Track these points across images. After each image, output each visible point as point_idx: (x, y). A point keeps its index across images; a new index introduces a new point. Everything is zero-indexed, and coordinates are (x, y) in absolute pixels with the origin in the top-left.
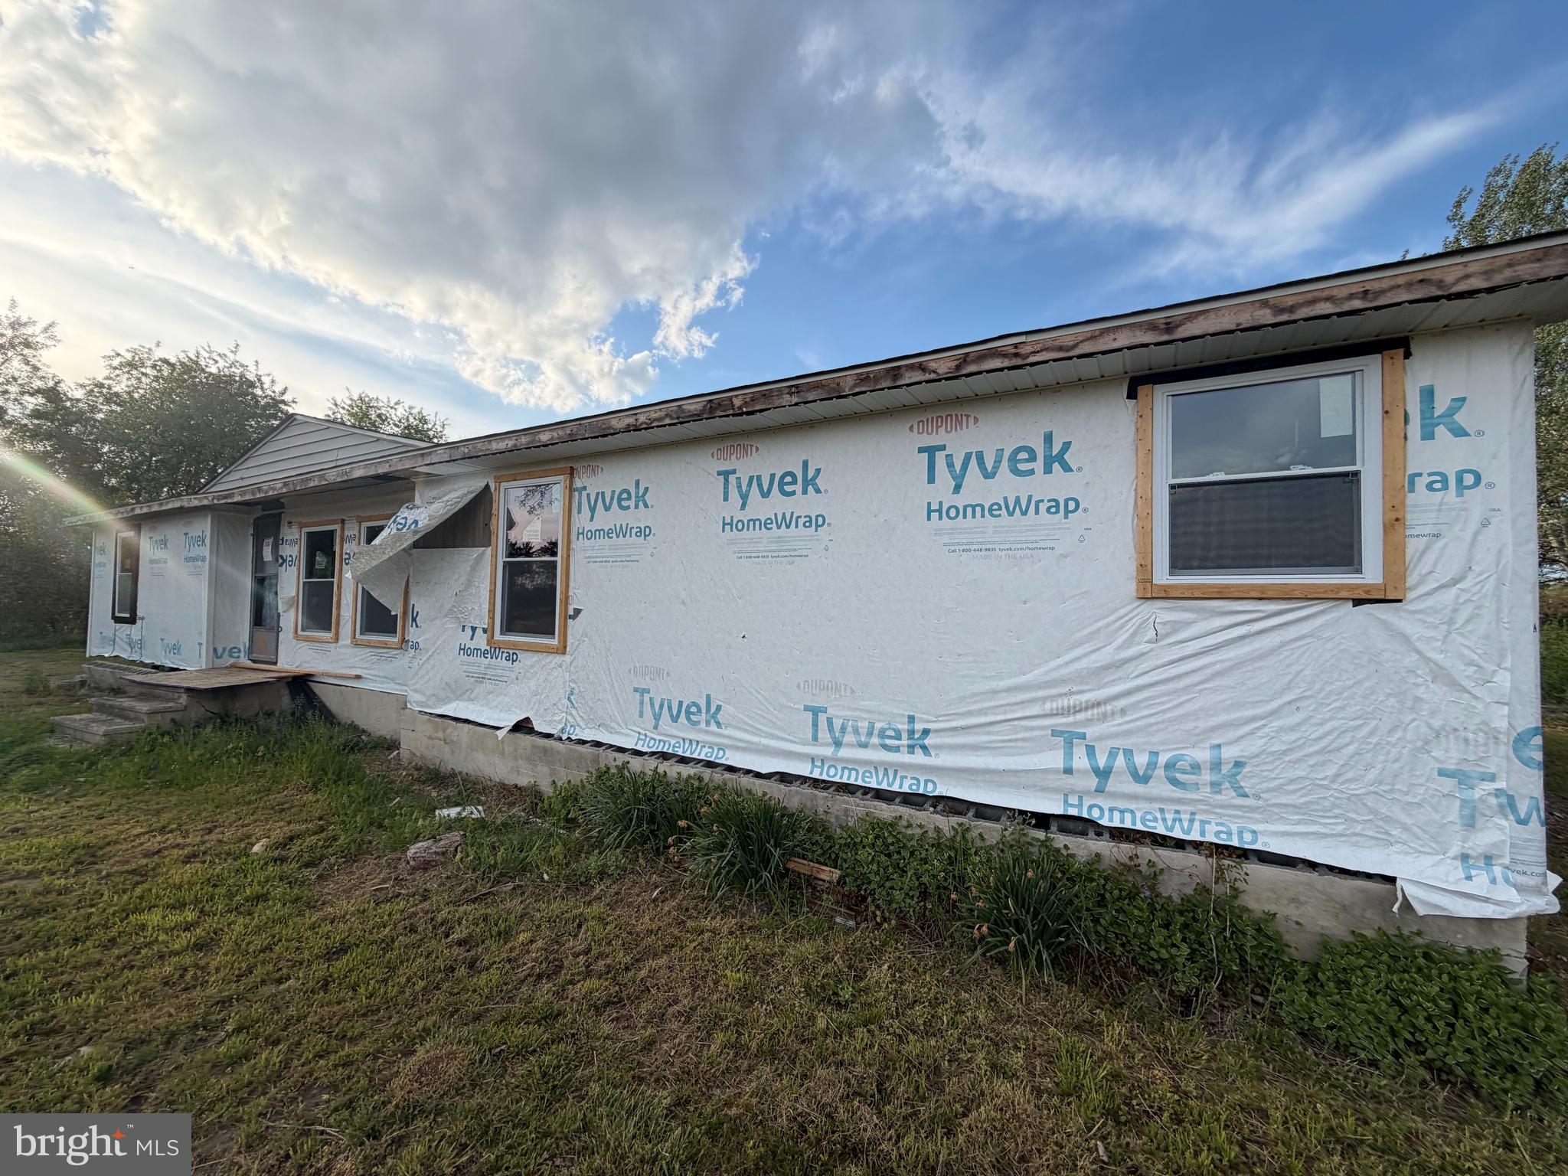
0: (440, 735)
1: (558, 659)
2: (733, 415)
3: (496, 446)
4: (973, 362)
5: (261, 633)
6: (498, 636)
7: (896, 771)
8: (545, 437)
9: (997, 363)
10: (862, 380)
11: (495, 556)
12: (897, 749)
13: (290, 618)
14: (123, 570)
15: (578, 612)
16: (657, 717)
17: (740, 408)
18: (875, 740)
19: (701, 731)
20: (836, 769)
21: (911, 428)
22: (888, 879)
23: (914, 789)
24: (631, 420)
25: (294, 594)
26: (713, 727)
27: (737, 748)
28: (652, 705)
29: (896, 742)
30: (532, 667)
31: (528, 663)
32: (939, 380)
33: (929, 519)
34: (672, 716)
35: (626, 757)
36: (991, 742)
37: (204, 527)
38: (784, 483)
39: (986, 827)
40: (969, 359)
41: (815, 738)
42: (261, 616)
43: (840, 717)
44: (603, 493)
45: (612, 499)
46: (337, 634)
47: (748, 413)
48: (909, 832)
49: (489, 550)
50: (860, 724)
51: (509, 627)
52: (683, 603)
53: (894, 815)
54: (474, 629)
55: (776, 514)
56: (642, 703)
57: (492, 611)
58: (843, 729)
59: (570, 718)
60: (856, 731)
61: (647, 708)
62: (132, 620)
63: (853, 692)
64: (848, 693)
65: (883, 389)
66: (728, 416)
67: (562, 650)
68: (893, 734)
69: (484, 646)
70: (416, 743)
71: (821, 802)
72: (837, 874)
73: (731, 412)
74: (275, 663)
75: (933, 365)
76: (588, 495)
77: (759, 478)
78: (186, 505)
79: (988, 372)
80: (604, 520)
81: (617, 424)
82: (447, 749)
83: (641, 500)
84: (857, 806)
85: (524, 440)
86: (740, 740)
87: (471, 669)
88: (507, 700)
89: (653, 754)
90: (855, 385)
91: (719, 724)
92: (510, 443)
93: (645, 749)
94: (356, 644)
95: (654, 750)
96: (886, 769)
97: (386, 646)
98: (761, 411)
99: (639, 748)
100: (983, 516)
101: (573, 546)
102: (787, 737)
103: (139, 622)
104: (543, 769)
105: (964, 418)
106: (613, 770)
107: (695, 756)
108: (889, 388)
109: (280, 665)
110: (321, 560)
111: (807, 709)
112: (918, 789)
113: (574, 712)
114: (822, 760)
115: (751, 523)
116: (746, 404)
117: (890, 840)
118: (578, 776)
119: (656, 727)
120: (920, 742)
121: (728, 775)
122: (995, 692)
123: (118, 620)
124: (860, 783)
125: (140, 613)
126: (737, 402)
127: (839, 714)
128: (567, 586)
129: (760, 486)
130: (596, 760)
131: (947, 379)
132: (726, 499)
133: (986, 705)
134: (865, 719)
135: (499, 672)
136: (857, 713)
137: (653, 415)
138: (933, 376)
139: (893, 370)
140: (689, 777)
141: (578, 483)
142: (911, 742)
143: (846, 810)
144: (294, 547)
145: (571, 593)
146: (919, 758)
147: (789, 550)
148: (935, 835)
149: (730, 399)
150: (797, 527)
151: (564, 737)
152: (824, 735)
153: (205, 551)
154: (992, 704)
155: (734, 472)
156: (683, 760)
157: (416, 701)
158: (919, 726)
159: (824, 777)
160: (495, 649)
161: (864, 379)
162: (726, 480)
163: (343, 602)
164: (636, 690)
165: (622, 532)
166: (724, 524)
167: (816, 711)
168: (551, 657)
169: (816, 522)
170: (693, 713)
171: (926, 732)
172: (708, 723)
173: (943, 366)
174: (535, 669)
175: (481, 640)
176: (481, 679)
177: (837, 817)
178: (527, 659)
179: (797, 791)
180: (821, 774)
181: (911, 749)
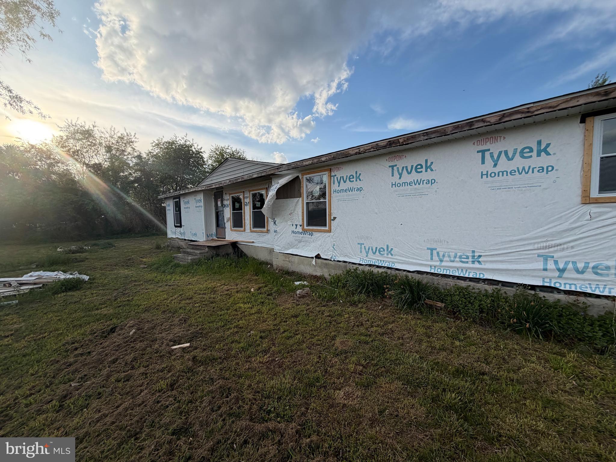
0: (287, 259)
1: (328, 234)
2: (399, 146)
3: (304, 164)
4: (507, 116)
5: (219, 229)
6: (305, 227)
7: (466, 270)
8: (323, 159)
9: (519, 116)
10: (455, 128)
11: (303, 201)
12: (467, 262)
13: (228, 225)
14: (176, 211)
15: (335, 218)
16: (367, 253)
17: (402, 142)
18: (457, 259)
19: (385, 257)
20: (441, 269)
21: (474, 144)
22: (466, 306)
23: (475, 276)
24: (357, 151)
25: (229, 216)
26: (390, 256)
27: (399, 263)
28: (365, 249)
29: (467, 260)
30: (319, 237)
31: (317, 236)
32: (491, 125)
33: (482, 178)
34: (373, 252)
35: (357, 266)
36: (509, 259)
37: (201, 197)
38: (418, 169)
39: (508, 289)
40: (505, 116)
41: (432, 259)
42: (219, 224)
43: (442, 251)
44: (343, 177)
45: (346, 178)
46: (245, 229)
47: (405, 144)
48: (473, 291)
49: (301, 199)
50: (450, 254)
51: (309, 224)
52: (376, 213)
53: (467, 285)
54: (296, 225)
55: (414, 180)
56: (361, 248)
57: (303, 219)
58: (444, 256)
59: (334, 254)
60: (449, 256)
61: (363, 250)
62: (181, 226)
63: (448, 242)
64: (446, 243)
65: (465, 131)
66: (397, 146)
67: (329, 231)
68: (465, 257)
69: (301, 230)
70: (278, 262)
71: (436, 281)
72: (443, 305)
73: (398, 144)
74: (225, 238)
75: (488, 119)
76: (337, 178)
77: (406, 167)
78: (197, 190)
79: (514, 120)
80: (343, 186)
81: (351, 152)
82: (290, 264)
83: (358, 178)
84: (451, 282)
85: (315, 161)
86: (401, 260)
87: (296, 238)
88: (310, 248)
89: (366, 265)
90: (453, 130)
91: (392, 255)
92: (310, 162)
93: (363, 263)
94: (252, 232)
95: (367, 263)
96: (462, 270)
97: (262, 232)
98: (411, 143)
99: (361, 263)
100: (507, 175)
101: (332, 196)
102: (420, 259)
103: (183, 227)
104: (325, 270)
105: (499, 138)
106: (353, 271)
107: (383, 265)
108: (468, 130)
109: (226, 239)
110: (237, 205)
111: (428, 249)
112: (476, 276)
113: (335, 252)
114: (435, 267)
115: (404, 184)
116: (405, 141)
117: (466, 293)
118: (339, 272)
119: (367, 256)
120: (478, 260)
121: (397, 272)
122: (512, 241)
123: (176, 226)
124: (451, 274)
125: (183, 224)
126: (401, 141)
127: (442, 250)
128: (331, 209)
129: (407, 170)
130: (346, 267)
131: (495, 124)
132: (393, 176)
133: (507, 246)
134: (453, 252)
135: (307, 239)
136: (450, 250)
137: (366, 148)
138: (488, 124)
139: (470, 123)
140: (382, 272)
141: (333, 174)
142: (473, 260)
143: (446, 283)
144: (228, 202)
145: (332, 212)
146: (477, 265)
147: (420, 193)
148: (485, 292)
149: (398, 140)
150: (423, 184)
151: (332, 260)
152: (435, 257)
153: (202, 204)
154: (510, 246)
155: (396, 165)
156: (378, 267)
157: (277, 249)
158: (477, 254)
159: (436, 272)
160: (305, 231)
161: (457, 127)
162: (393, 169)
163: (246, 218)
164: (359, 244)
165: (351, 190)
166: (392, 185)
167: (432, 250)
168: (325, 234)
169: (432, 182)
170: (382, 251)
171: (480, 256)
172: (387, 254)
173: (493, 120)
174: (320, 238)
175: (300, 229)
176: (300, 241)
177: (442, 286)
178: (316, 235)
179: (426, 277)
180: (435, 271)
181: (473, 262)
